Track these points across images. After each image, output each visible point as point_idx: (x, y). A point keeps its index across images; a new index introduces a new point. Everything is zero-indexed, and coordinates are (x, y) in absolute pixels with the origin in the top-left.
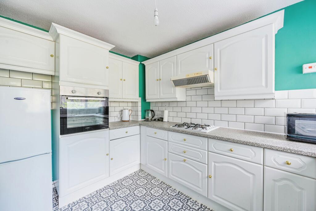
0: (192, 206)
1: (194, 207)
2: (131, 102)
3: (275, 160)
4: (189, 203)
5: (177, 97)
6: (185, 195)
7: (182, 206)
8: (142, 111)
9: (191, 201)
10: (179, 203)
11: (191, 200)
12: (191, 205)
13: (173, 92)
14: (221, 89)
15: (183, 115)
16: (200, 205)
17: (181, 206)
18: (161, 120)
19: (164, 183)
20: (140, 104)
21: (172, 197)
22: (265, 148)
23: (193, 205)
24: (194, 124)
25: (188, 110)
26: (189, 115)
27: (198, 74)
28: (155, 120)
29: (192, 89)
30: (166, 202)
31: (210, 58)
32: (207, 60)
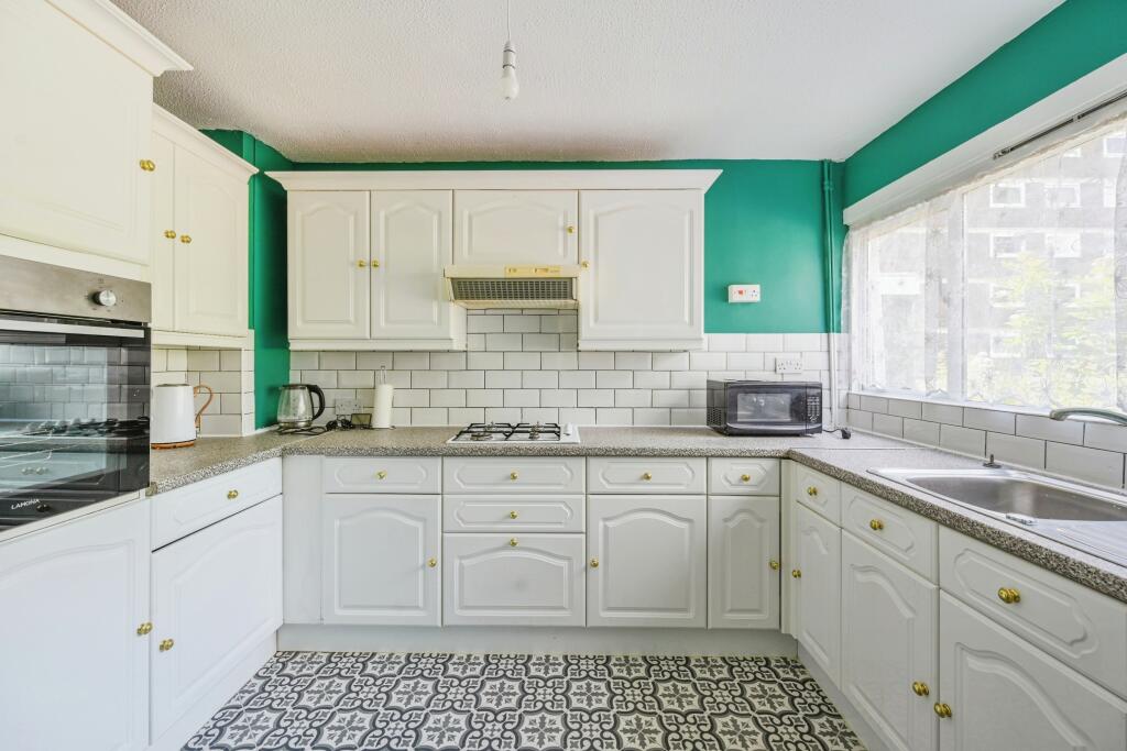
0: (546, 673)
1: (551, 674)
2: (188, 349)
3: (726, 479)
4: (533, 672)
5: (452, 337)
6: (508, 657)
7: (522, 688)
8: (256, 392)
9: (534, 664)
10: (506, 686)
11: (534, 660)
12: (541, 674)
13: (435, 319)
14: (596, 320)
15: (457, 398)
16: (561, 660)
17: (517, 689)
18: (359, 423)
19: (420, 657)
20: (248, 361)
21: (476, 683)
22: (712, 456)
23: (547, 669)
24: (509, 426)
25: (475, 379)
26: (477, 398)
27: (546, 270)
28: (331, 426)
29: (488, 312)
30: (469, 706)
31: (570, 230)
32: (561, 234)
